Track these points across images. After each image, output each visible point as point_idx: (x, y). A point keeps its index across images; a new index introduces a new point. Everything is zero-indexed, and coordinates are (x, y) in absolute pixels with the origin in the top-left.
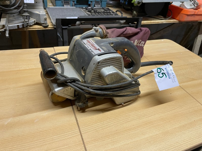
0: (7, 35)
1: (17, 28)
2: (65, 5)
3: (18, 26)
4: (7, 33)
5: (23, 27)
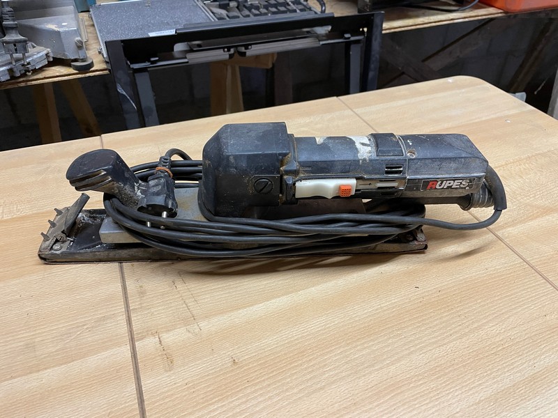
5: (13, 77)
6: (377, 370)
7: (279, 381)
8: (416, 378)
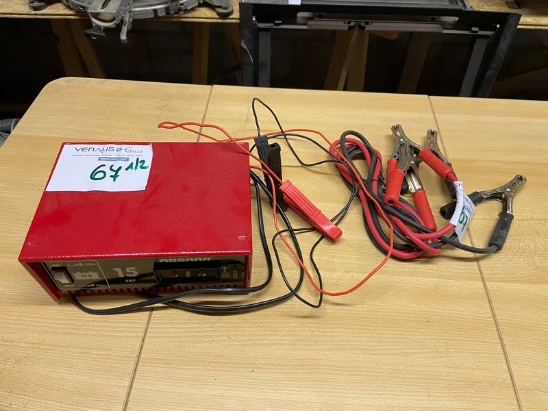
0: (123, 37)
1: (152, 16)
3: (155, 11)
4: (125, 29)
5: (169, 14)
6: (311, 350)
7: (240, 327)
8: (334, 368)
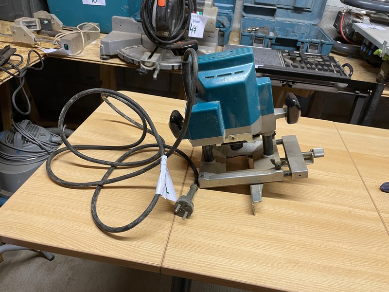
0: (155, 76)
1: (171, 69)
2: (254, 44)
3: (173, 66)
4: (156, 73)
5: (179, 69)
